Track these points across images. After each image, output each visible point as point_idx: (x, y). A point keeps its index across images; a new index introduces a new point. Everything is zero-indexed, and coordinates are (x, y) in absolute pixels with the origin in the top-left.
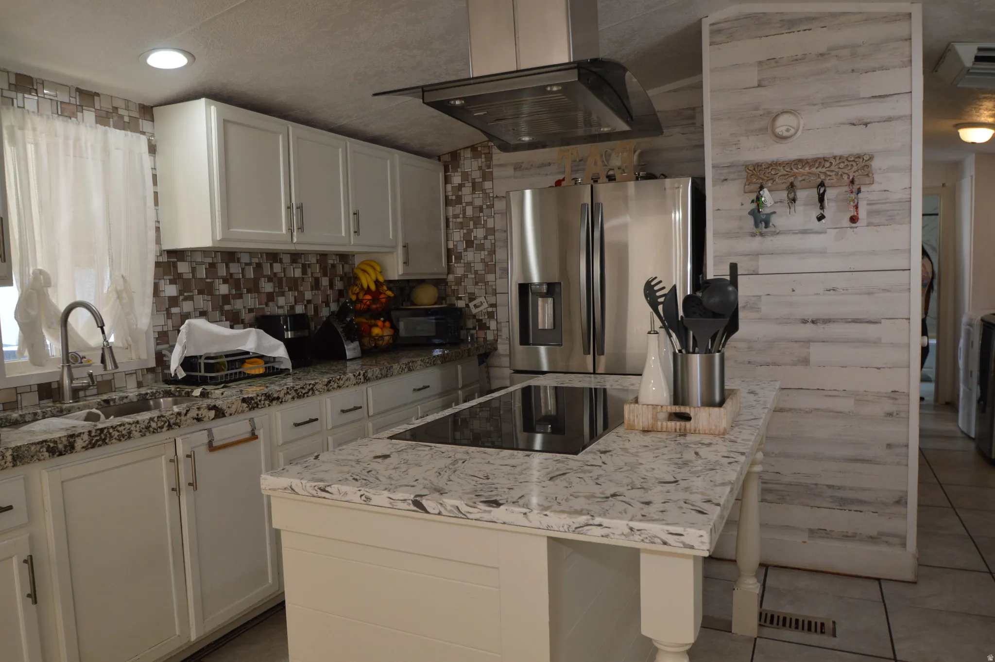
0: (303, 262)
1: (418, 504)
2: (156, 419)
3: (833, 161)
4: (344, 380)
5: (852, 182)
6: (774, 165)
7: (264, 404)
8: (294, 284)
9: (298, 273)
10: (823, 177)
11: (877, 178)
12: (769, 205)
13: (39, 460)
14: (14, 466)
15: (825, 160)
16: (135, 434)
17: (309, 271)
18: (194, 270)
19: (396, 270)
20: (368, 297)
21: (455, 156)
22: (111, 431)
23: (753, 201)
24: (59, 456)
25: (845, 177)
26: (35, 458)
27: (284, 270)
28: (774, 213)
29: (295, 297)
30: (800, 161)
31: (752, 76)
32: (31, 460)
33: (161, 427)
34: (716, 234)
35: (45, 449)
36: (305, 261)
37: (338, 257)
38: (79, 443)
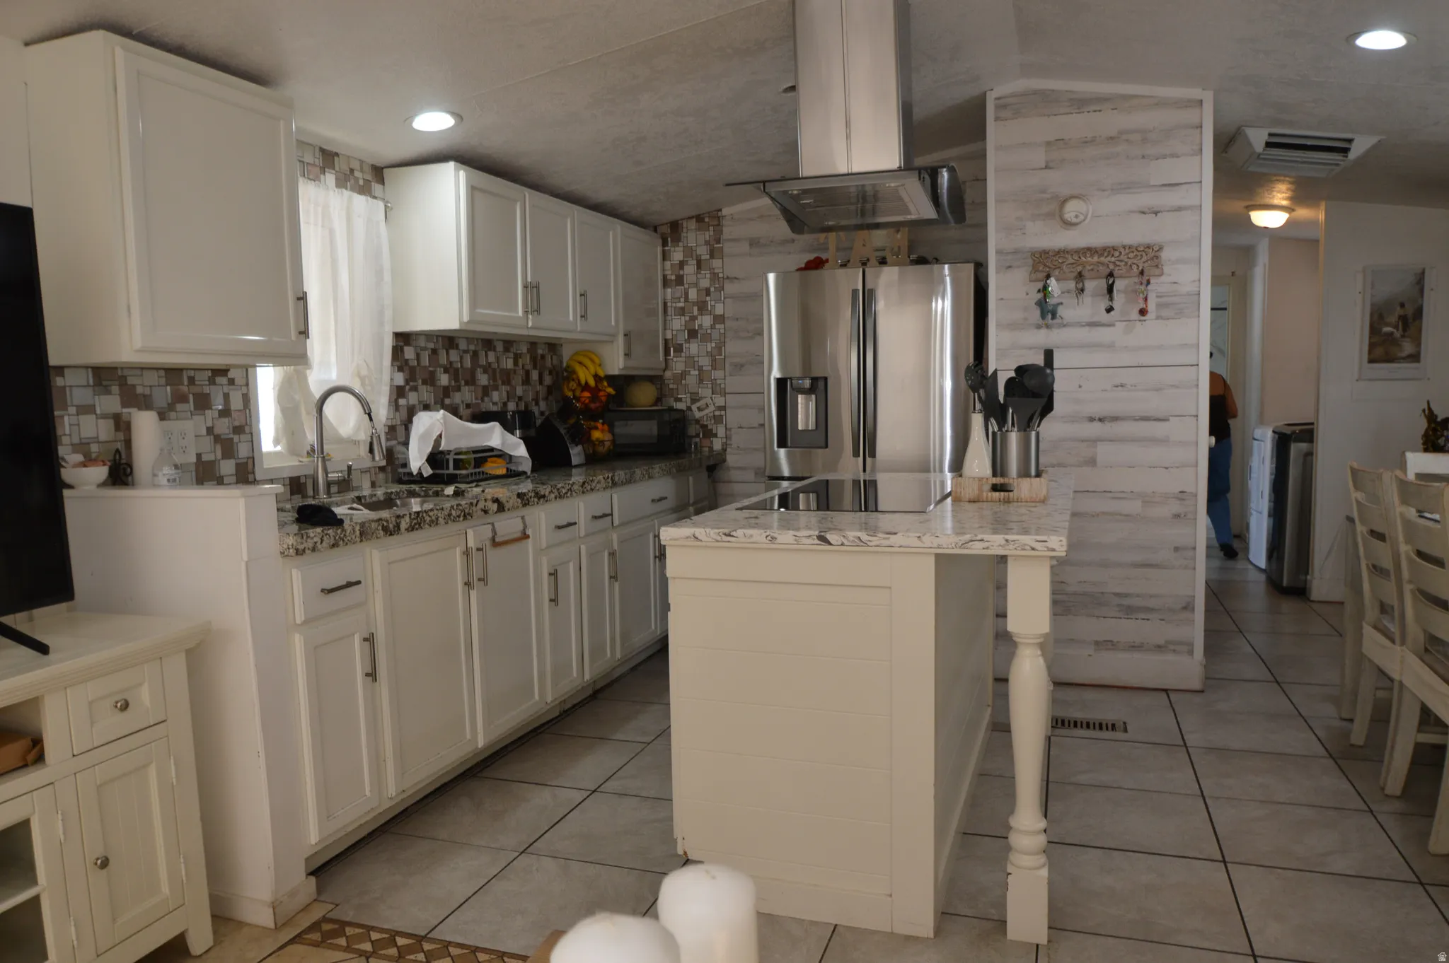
0: (515, 351)
1: (823, 539)
2: (455, 507)
3: (1122, 250)
4: (596, 481)
5: (1142, 273)
6: (1060, 253)
7: (533, 501)
8: (507, 377)
9: (510, 364)
10: (1111, 267)
11: (1166, 269)
12: (1056, 295)
13: (377, 538)
14: (361, 541)
15: (1114, 249)
16: (441, 521)
17: (520, 362)
18: (418, 356)
19: (615, 362)
20: (587, 394)
21: (675, 226)
22: (424, 515)
23: (1039, 291)
24: (390, 535)
25: (1135, 267)
26: (374, 536)
27: (498, 359)
28: (1062, 303)
29: (508, 392)
30: (1089, 249)
31: (1039, 157)
32: (372, 537)
33: (459, 516)
34: (998, 325)
35: (380, 528)
36: (517, 350)
37: (547, 345)
38: (404, 525)
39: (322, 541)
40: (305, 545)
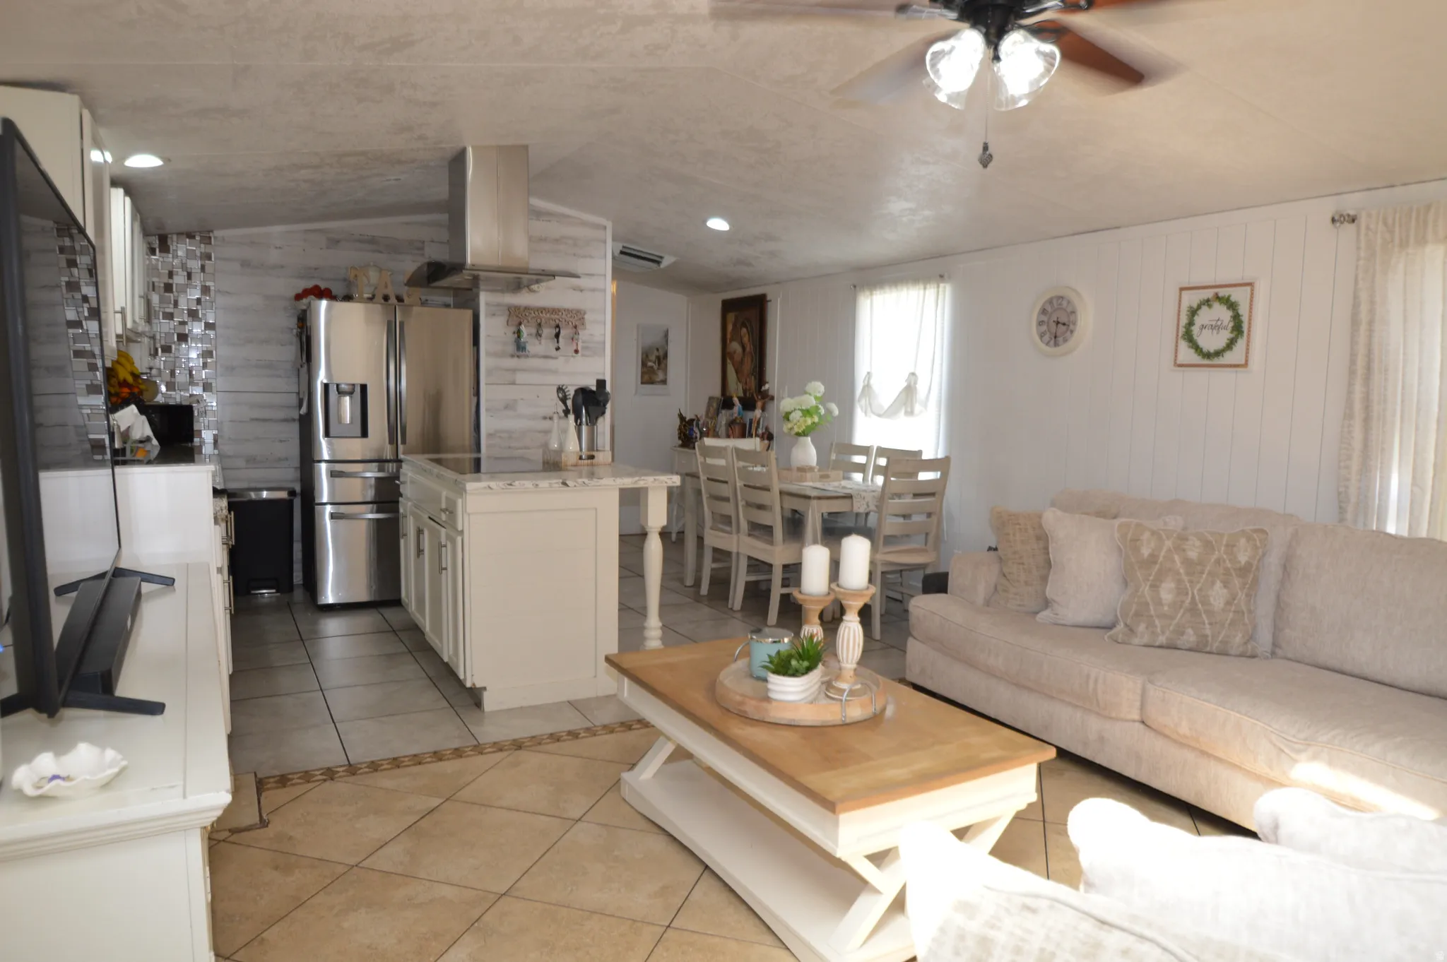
1: (564, 484)
3: (563, 311)
5: (576, 327)
6: (527, 308)
10: (557, 321)
11: (588, 326)
15: (559, 310)
25: (571, 324)
30: (544, 309)
34: (488, 353)
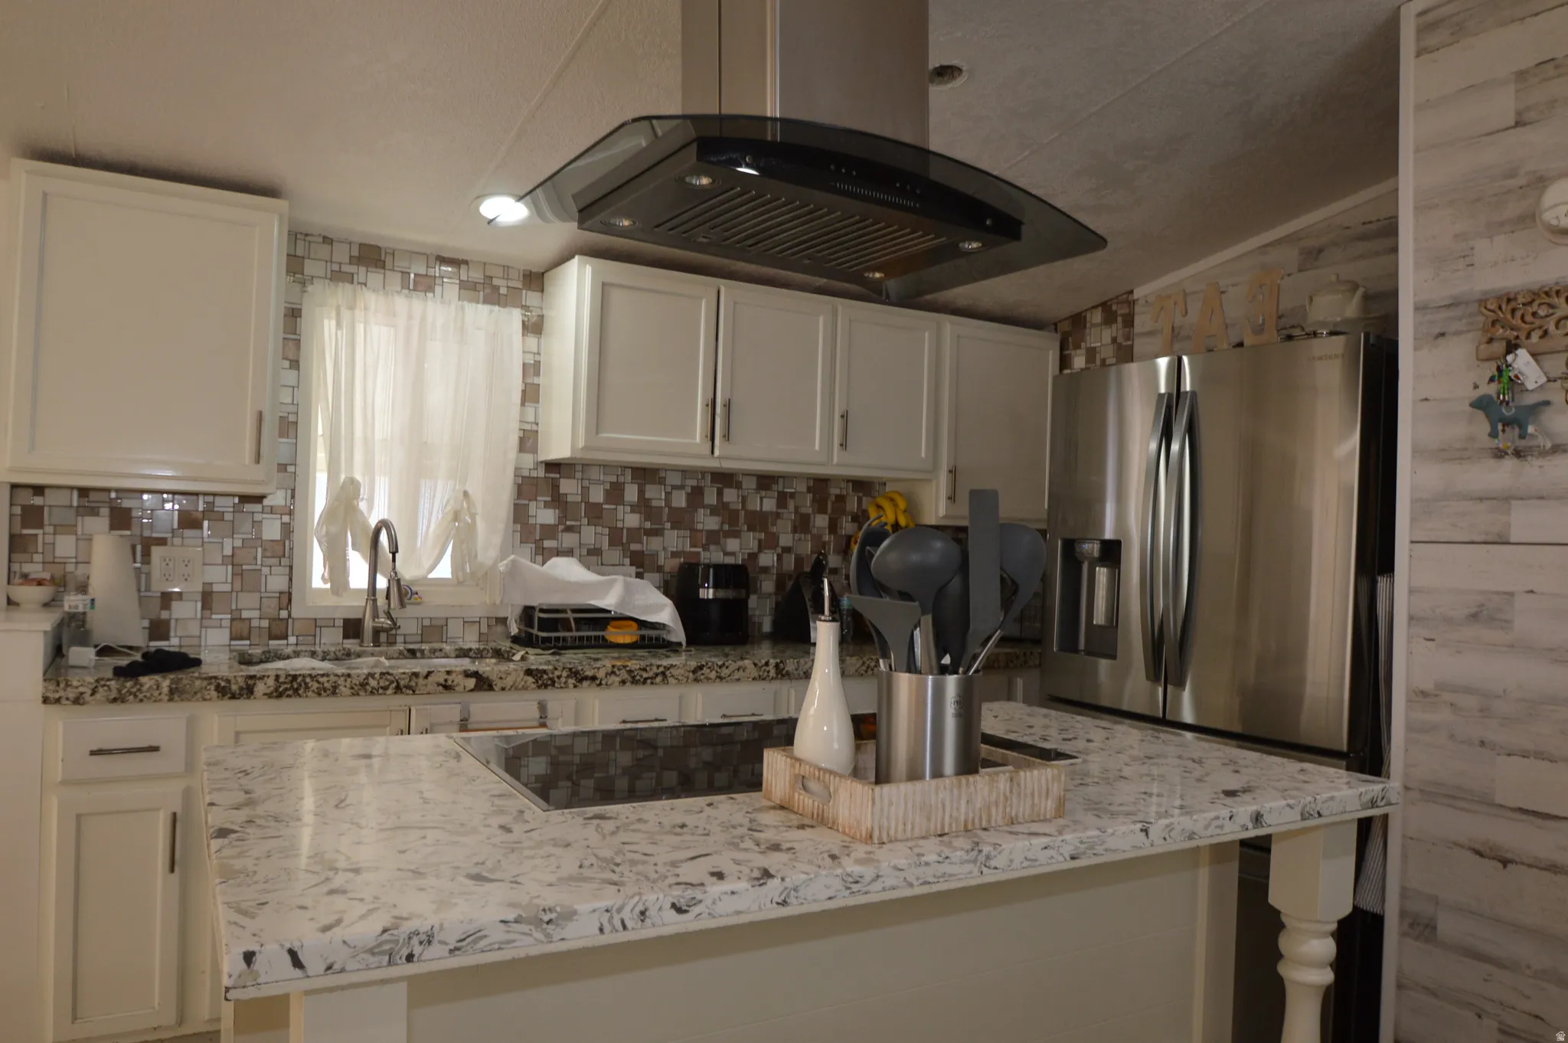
0: (780, 489)
2: (377, 676)
4: (731, 668)
7: (565, 683)
9: (769, 505)
13: (205, 700)
14: (171, 700)
16: (343, 690)
17: (791, 504)
18: (585, 491)
19: (936, 508)
21: (1078, 321)
22: (308, 680)
23: (1492, 380)
24: (230, 698)
26: (199, 695)
27: (744, 500)
29: (760, 541)
31: (1504, 105)
32: (193, 697)
33: (385, 688)
35: (213, 687)
36: (784, 488)
37: (851, 484)
38: (260, 688)
39: (94, 692)
40: (61, 693)
